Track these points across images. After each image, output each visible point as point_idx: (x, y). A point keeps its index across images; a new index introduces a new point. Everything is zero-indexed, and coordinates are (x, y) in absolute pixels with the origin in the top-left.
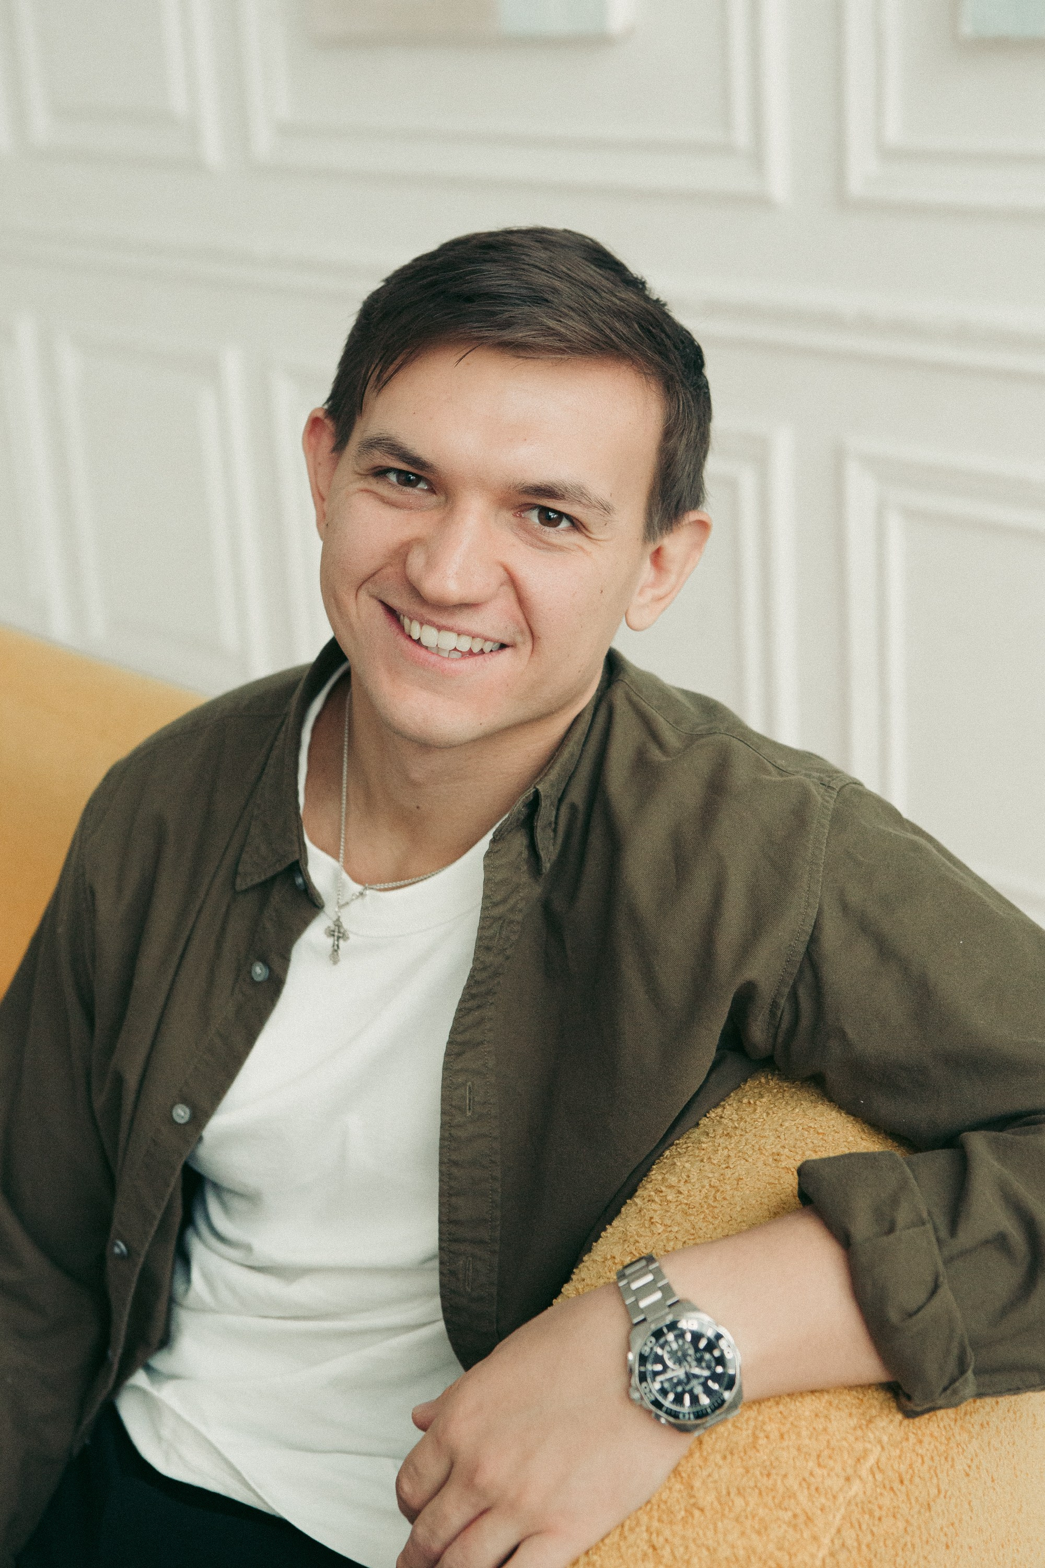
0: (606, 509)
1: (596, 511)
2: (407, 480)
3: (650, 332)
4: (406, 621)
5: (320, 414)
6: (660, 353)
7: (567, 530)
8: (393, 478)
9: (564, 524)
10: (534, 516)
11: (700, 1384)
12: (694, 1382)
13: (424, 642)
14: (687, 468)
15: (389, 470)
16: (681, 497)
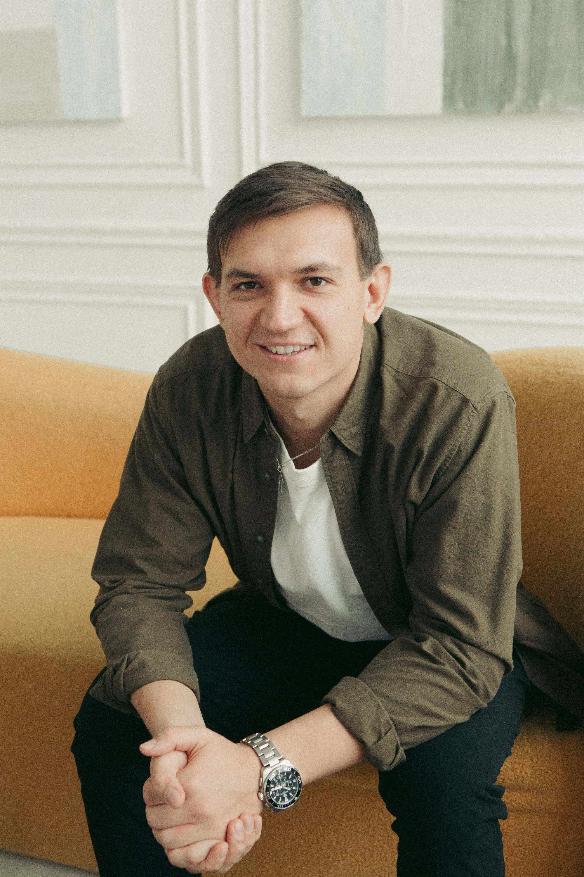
0: (339, 269)
1: (334, 271)
2: (250, 285)
3: (333, 189)
4: (269, 347)
5: (207, 276)
6: (340, 196)
7: (325, 284)
8: (243, 287)
9: (323, 282)
10: (309, 283)
11: (286, 793)
12: (285, 792)
13: (279, 352)
14: (370, 242)
15: (240, 284)
16: (371, 256)
